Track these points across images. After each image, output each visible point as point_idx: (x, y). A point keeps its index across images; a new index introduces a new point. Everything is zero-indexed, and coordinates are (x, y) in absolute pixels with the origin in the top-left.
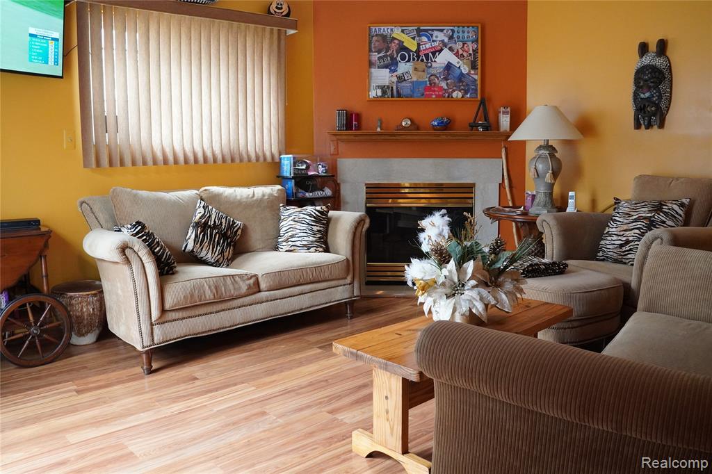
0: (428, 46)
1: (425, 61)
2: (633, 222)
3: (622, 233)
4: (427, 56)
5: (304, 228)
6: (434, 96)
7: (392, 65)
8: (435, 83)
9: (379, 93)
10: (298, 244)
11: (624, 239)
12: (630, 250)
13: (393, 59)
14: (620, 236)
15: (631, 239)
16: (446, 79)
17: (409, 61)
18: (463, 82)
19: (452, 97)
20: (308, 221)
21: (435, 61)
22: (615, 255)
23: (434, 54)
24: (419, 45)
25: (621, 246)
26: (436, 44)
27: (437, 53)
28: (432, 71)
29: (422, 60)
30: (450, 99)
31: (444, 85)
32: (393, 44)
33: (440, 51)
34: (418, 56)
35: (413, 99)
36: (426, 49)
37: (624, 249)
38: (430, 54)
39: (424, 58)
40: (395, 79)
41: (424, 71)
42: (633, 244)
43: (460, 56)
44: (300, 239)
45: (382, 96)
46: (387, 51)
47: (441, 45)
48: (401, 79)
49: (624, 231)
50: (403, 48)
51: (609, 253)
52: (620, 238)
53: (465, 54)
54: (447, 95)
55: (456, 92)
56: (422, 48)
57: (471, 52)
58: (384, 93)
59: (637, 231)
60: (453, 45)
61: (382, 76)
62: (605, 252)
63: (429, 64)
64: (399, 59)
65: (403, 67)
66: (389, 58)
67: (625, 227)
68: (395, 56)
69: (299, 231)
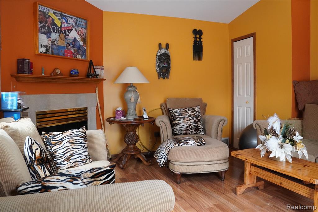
0: (66, 25)
1: (64, 34)
2: (189, 117)
3: (186, 122)
4: (65, 31)
5: (80, 147)
6: (69, 56)
7: (48, 33)
8: (69, 49)
9: (44, 50)
10: (79, 159)
11: (188, 124)
12: (192, 128)
13: (49, 29)
14: (185, 123)
15: (191, 123)
16: (73, 47)
17: (56, 32)
18: (80, 50)
19: (76, 57)
20: (80, 141)
21: (69, 35)
22: (185, 131)
23: (68, 30)
24: (62, 24)
25: (187, 127)
26: (69, 25)
27: (70, 31)
28: (68, 41)
29: (63, 33)
30: (76, 58)
31: (72, 50)
32: (49, 20)
33: (71, 30)
34: (61, 31)
35: (59, 56)
36: (65, 27)
37: (189, 128)
38: (67, 31)
39: (64, 32)
40: (50, 43)
41: (64, 40)
42: (192, 125)
43: (80, 35)
44: (79, 155)
45: (46, 52)
46: (46, 24)
47: (71, 26)
48: (53, 43)
49: (187, 121)
50: (54, 24)
51: (182, 131)
52: (186, 124)
53: (82, 34)
54: (74, 56)
55: (78, 55)
56: (63, 26)
57: (84, 34)
58: (47, 50)
59: (193, 120)
60: (77, 28)
61: (43, 39)
62: (179, 131)
63: (66, 37)
64: (52, 30)
65: (54, 36)
66: (47, 28)
67: (187, 119)
68: (50, 28)
69: (77, 150)
